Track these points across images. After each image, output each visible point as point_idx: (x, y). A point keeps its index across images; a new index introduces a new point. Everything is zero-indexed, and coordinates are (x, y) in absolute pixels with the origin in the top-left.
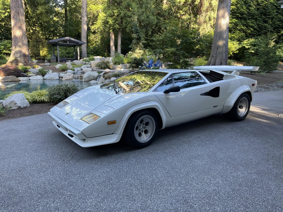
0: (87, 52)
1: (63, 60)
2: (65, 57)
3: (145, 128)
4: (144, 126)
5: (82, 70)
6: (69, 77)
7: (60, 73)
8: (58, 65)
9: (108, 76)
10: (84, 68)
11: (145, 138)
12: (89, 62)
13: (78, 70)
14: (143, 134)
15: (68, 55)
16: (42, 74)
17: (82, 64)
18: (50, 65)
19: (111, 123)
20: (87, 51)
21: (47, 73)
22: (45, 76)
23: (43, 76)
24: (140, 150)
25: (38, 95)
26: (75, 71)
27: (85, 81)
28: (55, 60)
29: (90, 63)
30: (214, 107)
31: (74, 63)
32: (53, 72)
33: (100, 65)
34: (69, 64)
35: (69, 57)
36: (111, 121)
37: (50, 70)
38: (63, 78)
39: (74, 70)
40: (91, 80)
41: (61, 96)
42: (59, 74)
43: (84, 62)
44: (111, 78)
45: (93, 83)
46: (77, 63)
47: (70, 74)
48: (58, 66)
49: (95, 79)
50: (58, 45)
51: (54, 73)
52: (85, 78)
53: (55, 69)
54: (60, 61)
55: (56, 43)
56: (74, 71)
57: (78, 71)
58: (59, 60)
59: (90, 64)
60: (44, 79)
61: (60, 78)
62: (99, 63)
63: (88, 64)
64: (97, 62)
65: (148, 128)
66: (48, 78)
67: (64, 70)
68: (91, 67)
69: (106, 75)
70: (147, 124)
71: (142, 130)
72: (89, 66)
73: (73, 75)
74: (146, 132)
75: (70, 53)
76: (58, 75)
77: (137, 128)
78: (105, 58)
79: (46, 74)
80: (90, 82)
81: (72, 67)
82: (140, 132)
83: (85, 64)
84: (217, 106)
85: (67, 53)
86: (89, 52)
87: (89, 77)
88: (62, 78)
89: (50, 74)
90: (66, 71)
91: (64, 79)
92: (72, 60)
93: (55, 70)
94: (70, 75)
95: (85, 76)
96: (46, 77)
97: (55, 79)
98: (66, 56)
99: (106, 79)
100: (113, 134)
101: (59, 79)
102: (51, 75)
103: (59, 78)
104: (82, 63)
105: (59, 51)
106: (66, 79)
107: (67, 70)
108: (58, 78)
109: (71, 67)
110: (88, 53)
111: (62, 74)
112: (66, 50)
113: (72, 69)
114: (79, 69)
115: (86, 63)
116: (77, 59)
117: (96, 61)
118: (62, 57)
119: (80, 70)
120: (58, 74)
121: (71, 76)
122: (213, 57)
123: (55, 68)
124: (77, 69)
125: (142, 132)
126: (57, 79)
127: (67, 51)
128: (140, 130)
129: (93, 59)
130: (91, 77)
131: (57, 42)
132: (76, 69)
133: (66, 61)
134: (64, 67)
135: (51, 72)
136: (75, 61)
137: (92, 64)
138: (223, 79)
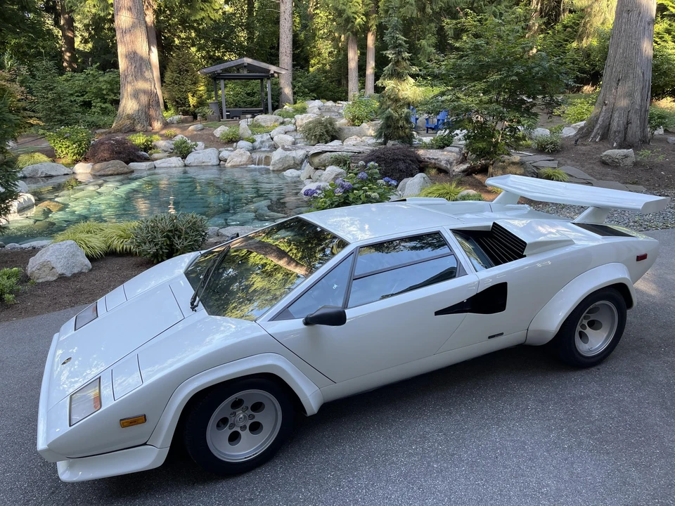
0: (293, 89)
1: (236, 111)
2: (242, 104)
3: (253, 417)
5: (272, 139)
6: (239, 160)
7: (220, 149)
8: (219, 129)
9: (321, 163)
10: (279, 136)
11: (247, 448)
12: (293, 117)
13: (264, 141)
14: (245, 435)
15: (250, 99)
16: (181, 153)
17: (276, 124)
18: (203, 129)
19: (131, 422)
20: (294, 87)
21: (193, 150)
22: (187, 158)
23: (184, 157)
25: (121, 237)
26: (257, 144)
27: (275, 169)
28: (217, 114)
29: (293, 121)
30: (489, 338)
31: (256, 121)
32: (206, 147)
33: (310, 129)
34: (244, 124)
35: (251, 103)
36: (128, 419)
37: (200, 144)
38: (228, 161)
39: (253, 141)
40: (284, 170)
42: (219, 153)
43: (281, 119)
44: (328, 166)
45: (290, 175)
46: (265, 122)
47: (242, 151)
48: (221, 130)
49: (298, 165)
50: (222, 79)
51: (207, 150)
52: (275, 162)
53: (212, 138)
54: (228, 117)
55: (219, 74)
56: (252, 143)
57: (262, 142)
58: (225, 114)
59: (295, 124)
60: (185, 166)
61: (220, 161)
62: (310, 122)
63: (290, 122)
64: (310, 117)
65: (261, 417)
66: (194, 163)
67: (231, 141)
68: (296, 130)
69: (316, 160)
70: (257, 407)
71: (242, 424)
72: (291, 127)
73: (248, 153)
74: (256, 428)
75: (255, 93)
76: (217, 155)
78: (334, 104)
79: (189, 152)
80: (285, 173)
81: (250, 132)
82: (234, 430)
83: (282, 123)
84: (502, 334)
85: (248, 94)
86: (296, 89)
87: (282, 160)
88: (225, 161)
89: (198, 153)
90: (235, 144)
91: (229, 165)
92: (254, 115)
93: (211, 142)
94: (241, 155)
95: (276, 156)
96: (190, 159)
97: (209, 164)
98: (244, 102)
99: (317, 169)
100: (145, 444)
101: (219, 165)
102: (203, 155)
103: (218, 163)
104: (275, 122)
105: (226, 91)
106: (233, 164)
107: (237, 142)
108: (215, 162)
109: (248, 133)
110: (294, 93)
111: (225, 153)
112: (246, 86)
113: (248, 140)
114: (266, 137)
115: (286, 120)
116: (265, 111)
117: (309, 115)
118: (236, 106)
119: (268, 139)
120: (217, 152)
121: (244, 157)
123: (213, 135)
124: (262, 137)
125: (244, 428)
126: (215, 164)
127: (248, 90)
128: (233, 425)
129: (303, 111)
130: (288, 159)
131: (219, 72)
132: (258, 138)
133: (242, 116)
134: (231, 134)
135: (203, 147)
136: (260, 117)
137: (299, 123)
138: (525, 256)
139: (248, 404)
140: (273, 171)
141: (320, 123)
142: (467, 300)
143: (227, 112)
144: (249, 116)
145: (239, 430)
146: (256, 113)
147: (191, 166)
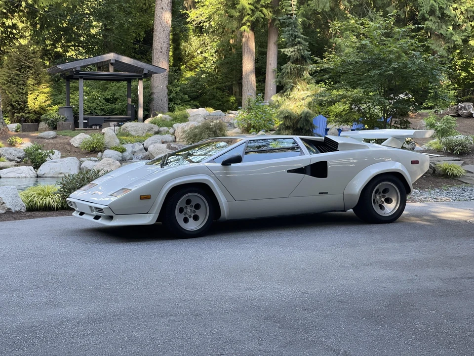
0: (169, 95)
1: (94, 123)
2: (99, 112)
3: (195, 212)
4: (193, 209)
5: (146, 149)
7: (82, 159)
8: (78, 137)
10: (154, 144)
12: (171, 126)
13: (135, 152)
14: (191, 220)
15: (110, 106)
16: (32, 162)
17: (149, 133)
18: (55, 137)
19: (145, 198)
20: (170, 92)
21: (48, 159)
22: (41, 168)
23: (37, 167)
25: (40, 194)
26: (126, 154)
28: (71, 122)
29: (171, 130)
30: (320, 193)
31: (124, 129)
32: (62, 157)
34: (109, 132)
35: (112, 112)
36: (144, 195)
37: (56, 152)
39: (123, 151)
42: (81, 163)
43: (156, 128)
46: (135, 131)
47: (110, 160)
48: (80, 139)
50: (81, 78)
51: (66, 159)
53: (69, 148)
54: (86, 125)
55: (77, 72)
56: (122, 152)
57: (133, 153)
58: (81, 121)
59: (173, 134)
60: (37, 177)
63: (167, 132)
65: (198, 212)
66: (49, 173)
67: (95, 150)
68: (175, 141)
70: (197, 207)
71: (189, 214)
72: (169, 137)
73: (118, 163)
75: (116, 99)
76: (78, 164)
78: (223, 114)
79: (43, 161)
81: (118, 141)
82: (186, 216)
83: (157, 133)
84: (327, 193)
85: (107, 100)
86: (173, 95)
89: (55, 162)
90: (100, 154)
92: (120, 122)
93: (68, 151)
94: (110, 164)
96: (44, 169)
98: (102, 110)
100: (147, 213)
102: (61, 164)
104: (148, 131)
105: (83, 95)
107: (102, 151)
109: (116, 141)
110: (170, 100)
111: (88, 163)
112: (105, 89)
113: (116, 149)
114: (138, 147)
115: (162, 129)
116: (135, 118)
117: (191, 123)
118: (91, 114)
119: (141, 150)
120: (78, 162)
123: (69, 144)
124: (133, 147)
125: (190, 217)
127: (108, 94)
128: (186, 214)
129: (185, 118)
131: (78, 69)
132: (129, 148)
133: (103, 124)
134: (95, 141)
135: (59, 156)
136: (128, 125)
137: (179, 133)
138: (338, 150)
139: (193, 203)
141: (207, 128)
142: (305, 167)
143: (85, 119)
144: (112, 124)
145: (188, 217)
146: (122, 121)
147: (46, 177)
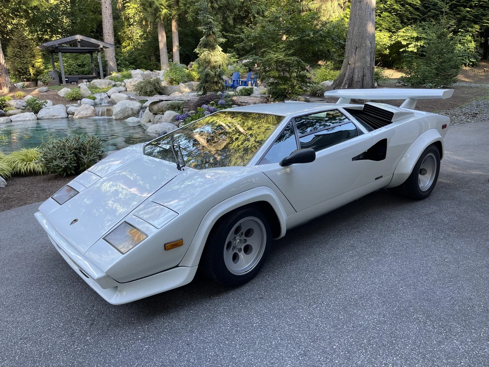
0: (117, 62)
1: (73, 78)
2: (75, 73)
3: (245, 241)
4: (244, 237)
5: (109, 97)
6: (86, 113)
7: (67, 105)
8: (62, 90)
9: (158, 109)
10: (114, 93)
11: (245, 264)
12: (122, 81)
13: (102, 99)
14: (242, 255)
15: (81, 69)
16: (33, 109)
17: (110, 86)
18: (48, 91)
19: (172, 246)
20: (117, 60)
21: (43, 106)
22: (39, 113)
23: (36, 112)
24: (238, 291)
25: (23, 160)
26: (97, 101)
27: (117, 118)
28: (57, 80)
29: (123, 84)
30: (376, 179)
31: (93, 84)
32: (53, 104)
33: (142, 88)
34: (84, 86)
35: (83, 73)
36: (171, 243)
37: (49, 101)
38: (75, 114)
39: (94, 99)
40: (128, 117)
41: (68, 162)
42: (67, 108)
43: (113, 83)
44: (165, 111)
45: (132, 121)
46: (100, 85)
47: (87, 106)
48: (64, 91)
49: (135, 114)
50: (60, 51)
51: (56, 106)
52: (117, 113)
53: (57, 98)
54: (67, 82)
55: (57, 48)
56: (94, 100)
57: (101, 100)
58: (64, 79)
59: (125, 86)
60: (38, 119)
61: (68, 114)
62: (141, 82)
63: (121, 85)
64: (136, 80)
65: (250, 241)
66: (46, 116)
67: (75, 99)
68: (126, 91)
69: (155, 107)
70: (249, 233)
71: (239, 247)
72: (122, 88)
73: (92, 108)
74: (247, 249)
75: (84, 65)
76: (65, 109)
77: (229, 244)
78: (151, 73)
79: (40, 108)
80: (126, 120)
81: (90, 92)
82: (235, 251)
83: (115, 86)
84: (382, 177)
85: (79, 66)
86: (119, 62)
87: (123, 110)
88: (73, 114)
89: (49, 109)
90: (79, 101)
91: (77, 117)
92: (88, 80)
93: (57, 100)
94: (87, 109)
95: (116, 109)
96: (41, 113)
97: (59, 117)
98: (77, 72)
99: (156, 114)
100: (177, 266)
101: (67, 117)
102: (51, 110)
103: (66, 116)
104: (109, 84)
105: (62, 63)
106: (80, 116)
107: (80, 100)
108: (65, 115)
109: (89, 93)
110: (118, 65)
111: (72, 108)
112: (77, 59)
113: (89, 97)
114: (104, 95)
115: (117, 83)
116: (98, 77)
117: (135, 79)
118: (70, 74)
119: (106, 97)
120: (65, 108)
121: (89, 110)
122: (349, 64)
123: (58, 95)
124: (101, 96)
125: (240, 250)
126: (64, 117)
127: (79, 62)
128: (234, 247)
129: (130, 76)
130: (127, 110)
131: (57, 46)
132: (98, 96)
133: (79, 81)
134: (75, 93)
135: (51, 104)
136: (96, 82)
137: (128, 85)
138: (392, 123)
139: (244, 230)
140: (116, 120)
141: (149, 83)
142: (368, 150)
143: (66, 78)
144: (84, 81)
145: (238, 252)
146: (90, 79)
147: (44, 119)
